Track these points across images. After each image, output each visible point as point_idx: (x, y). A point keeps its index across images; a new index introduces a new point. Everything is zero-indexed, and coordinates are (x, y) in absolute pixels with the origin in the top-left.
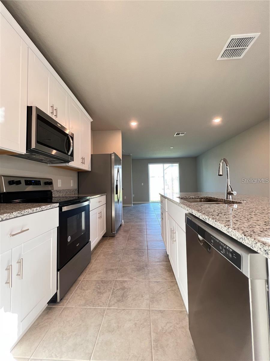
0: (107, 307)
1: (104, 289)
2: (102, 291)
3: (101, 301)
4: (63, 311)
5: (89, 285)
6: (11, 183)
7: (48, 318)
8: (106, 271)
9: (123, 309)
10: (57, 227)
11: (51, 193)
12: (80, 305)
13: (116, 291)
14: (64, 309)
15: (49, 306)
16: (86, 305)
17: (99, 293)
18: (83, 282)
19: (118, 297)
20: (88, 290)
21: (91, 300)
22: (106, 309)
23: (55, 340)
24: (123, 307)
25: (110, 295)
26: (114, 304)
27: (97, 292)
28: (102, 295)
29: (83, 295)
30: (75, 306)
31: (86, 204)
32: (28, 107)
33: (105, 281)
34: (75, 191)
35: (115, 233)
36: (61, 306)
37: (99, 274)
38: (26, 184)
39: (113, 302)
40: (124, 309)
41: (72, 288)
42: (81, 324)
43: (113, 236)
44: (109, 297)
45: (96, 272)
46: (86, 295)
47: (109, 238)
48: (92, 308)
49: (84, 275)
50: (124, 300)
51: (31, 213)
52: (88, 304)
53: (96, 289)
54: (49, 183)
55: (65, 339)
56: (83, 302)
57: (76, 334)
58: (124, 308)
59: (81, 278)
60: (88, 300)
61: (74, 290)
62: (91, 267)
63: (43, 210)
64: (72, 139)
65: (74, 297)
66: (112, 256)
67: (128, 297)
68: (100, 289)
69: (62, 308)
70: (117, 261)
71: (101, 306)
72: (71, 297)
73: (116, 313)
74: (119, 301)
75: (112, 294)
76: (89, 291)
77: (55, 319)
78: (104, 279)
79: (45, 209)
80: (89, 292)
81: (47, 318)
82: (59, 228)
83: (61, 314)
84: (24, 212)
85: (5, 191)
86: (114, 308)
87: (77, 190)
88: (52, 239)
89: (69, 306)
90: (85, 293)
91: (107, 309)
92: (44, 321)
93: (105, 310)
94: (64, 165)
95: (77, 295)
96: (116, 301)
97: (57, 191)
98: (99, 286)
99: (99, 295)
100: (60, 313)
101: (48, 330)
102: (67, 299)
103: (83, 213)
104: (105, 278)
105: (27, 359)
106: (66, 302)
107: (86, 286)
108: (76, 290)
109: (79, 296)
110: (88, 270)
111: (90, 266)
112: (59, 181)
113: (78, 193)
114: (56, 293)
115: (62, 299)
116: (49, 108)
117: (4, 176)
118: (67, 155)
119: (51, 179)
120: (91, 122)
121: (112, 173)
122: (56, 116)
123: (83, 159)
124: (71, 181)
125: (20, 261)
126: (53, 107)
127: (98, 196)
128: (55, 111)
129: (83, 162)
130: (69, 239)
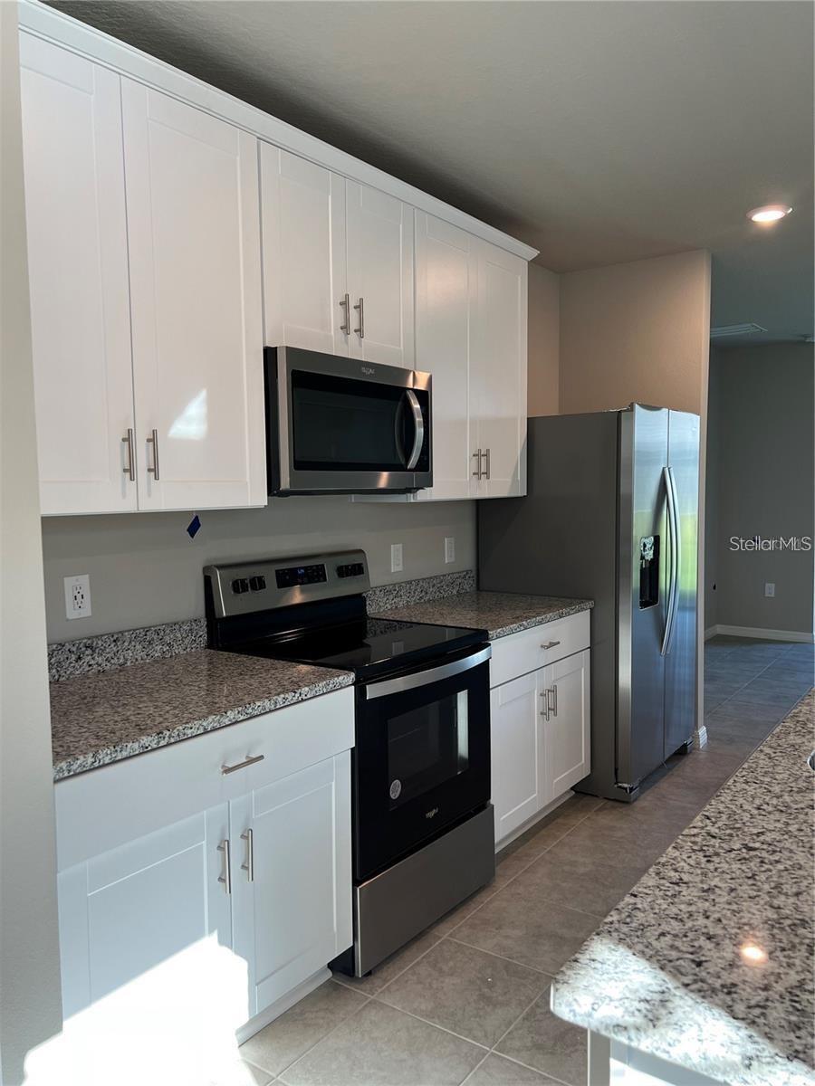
0: (496, 1049)
1: (505, 993)
2: (495, 995)
3: (481, 1026)
4: (366, 1006)
5: (461, 961)
6: (239, 587)
7: (327, 1009)
8: (534, 935)
9: (541, 1075)
10: (352, 749)
12: (415, 1009)
13: (541, 1013)
14: (370, 1003)
15: (334, 980)
16: (433, 1018)
17: (483, 997)
18: (444, 947)
19: (541, 1035)
20: (452, 975)
21: (452, 1010)
22: (488, 1051)
23: (334, 1066)
24: (544, 1071)
25: (516, 1018)
26: (518, 1051)
27: (477, 993)
28: (491, 1006)
29: (435, 986)
30: (403, 1008)
32: (266, 349)
33: (519, 968)
34: (460, 580)
35: (631, 789)
36: (365, 991)
37: (507, 937)
38: (280, 585)
39: (517, 1044)
40: (546, 1078)
41: (407, 954)
42: (405, 1060)
43: (622, 800)
44: (510, 1023)
45: (499, 928)
46: (443, 988)
47: (601, 803)
48: (448, 1033)
49: (454, 926)
50: (559, 1052)
51: (271, 711)
52: (439, 1017)
53: (478, 982)
54: (352, 568)
55: (357, 1077)
56: (425, 1005)
57: (385, 1077)
58: (547, 1075)
59: (445, 931)
60: (444, 1007)
61: (412, 961)
62: (490, 902)
63: (304, 698)
64: (425, 397)
65: (407, 981)
66: (582, 887)
67: (576, 1050)
68: (491, 986)
69: (367, 998)
70: (593, 912)
71: (474, 1038)
72: (396, 977)
73: (516, 1077)
74: (538, 1047)
75: (524, 1019)
76: (455, 982)
77: (343, 1019)
78: (515, 961)
79: (309, 696)
80: (453, 984)
81: (326, 1007)
82: (356, 752)
83: (360, 1011)
84: (253, 709)
85: (224, 614)
86: (515, 1061)
87: (474, 574)
88: (333, 783)
89: (387, 1000)
90: (442, 982)
91: (493, 1054)
92: (317, 1012)
93: (484, 1055)
94: (401, 499)
95: (415, 978)
96: (529, 1044)
97: (389, 590)
98: (492, 976)
99: (482, 1004)
100: (360, 1008)
101: (322, 1038)
102: (385, 981)
104: (524, 960)
105: (270, 1076)
106: (381, 987)
107: (451, 964)
108: (418, 963)
109: (421, 983)
110: (471, 913)
111: (485, 898)
112: (396, 551)
113: (478, 589)
114: (353, 948)
115: (368, 974)
116: (334, 316)
117: (221, 567)
118: (403, 468)
119: (361, 551)
120: (529, 262)
121: (619, 506)
122: (360, 331)
123: (482, 455)
124: (446, 539)
125: (247, 835)
126: (345, 304)
127: (540, 623)
128: (353, 314)
129: (482, 474)
130: (396, 790)
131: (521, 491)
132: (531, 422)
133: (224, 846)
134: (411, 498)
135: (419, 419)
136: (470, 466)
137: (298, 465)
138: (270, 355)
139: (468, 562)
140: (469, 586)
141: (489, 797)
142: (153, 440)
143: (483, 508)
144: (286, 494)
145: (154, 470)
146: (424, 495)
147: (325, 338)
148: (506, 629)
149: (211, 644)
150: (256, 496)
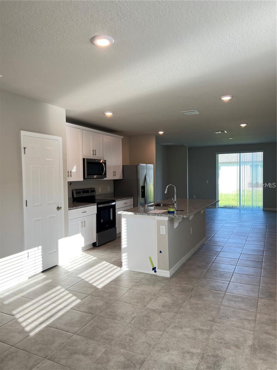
6: (77, 193)
10: (96, 214)
11: (95, 196)
31: (114, 203)
32: (83, 159)
34: (111, 194)
38: (83, 193)
54: (93, 191)
64: (105, 164)
85: (75, 197)
87: (113, 193)
88: (94, 218)
94: (101, 179)
97: (99, 195)
103: (111, 209)
112: (100, 188)
113: (114, 196)
114: (96, 242)
115: (98, 246)
116: (92, 152)
117: (75, 190)
118: (102, 175)
119: (94, 188)
120: (122, 139)
121: (138, 181)
122: (95, 154)
123: (114, 172)
124: (108, 187)
125: (85, 222)
126: (93, 151)
127: (124, 200)
128: (94, 152)
129: (114, 175)
130: (102, 221)
131: (122, 178)
132: (123, 166)
133: (82, 223)
134: (103, 179)
135: (104, 167)
136: (112, 174)
137: (88, 175)
138: (84, 159)
139: (112, 191)
140: (113, 195)
141: (115, 226)
142: (71, 172)
143: (115, 181)
144: (86, 179)
145: (71, 176)
146: (105, 179)
147: (91, 156)
148: (118, 200)
149: (73, 201)
150: (82, 179)
